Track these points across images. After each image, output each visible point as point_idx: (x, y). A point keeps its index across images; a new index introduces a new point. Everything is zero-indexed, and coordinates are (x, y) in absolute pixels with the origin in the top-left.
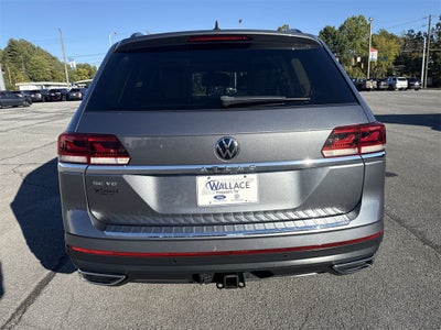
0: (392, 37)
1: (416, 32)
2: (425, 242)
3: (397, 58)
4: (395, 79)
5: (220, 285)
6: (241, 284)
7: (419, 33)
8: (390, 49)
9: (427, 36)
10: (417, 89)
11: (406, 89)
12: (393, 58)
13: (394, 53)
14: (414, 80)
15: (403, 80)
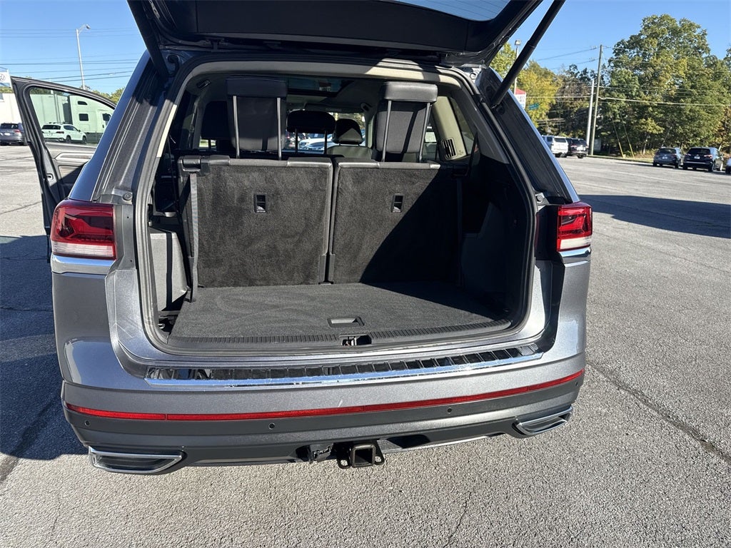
0: (546, 74)
1: (580, 69)
2: (620, 385)
3: (553, 107)
4: (550, 140)
5: (344, 463)
6: (378, 459)
7: (585, 72)
8: (542, 92)
9: (595, 77)
10: (581, 156)
11: (566, 156)
12: (546, 107)
13: (548, 98)
14: (576, 143)
15: (563, 140)
